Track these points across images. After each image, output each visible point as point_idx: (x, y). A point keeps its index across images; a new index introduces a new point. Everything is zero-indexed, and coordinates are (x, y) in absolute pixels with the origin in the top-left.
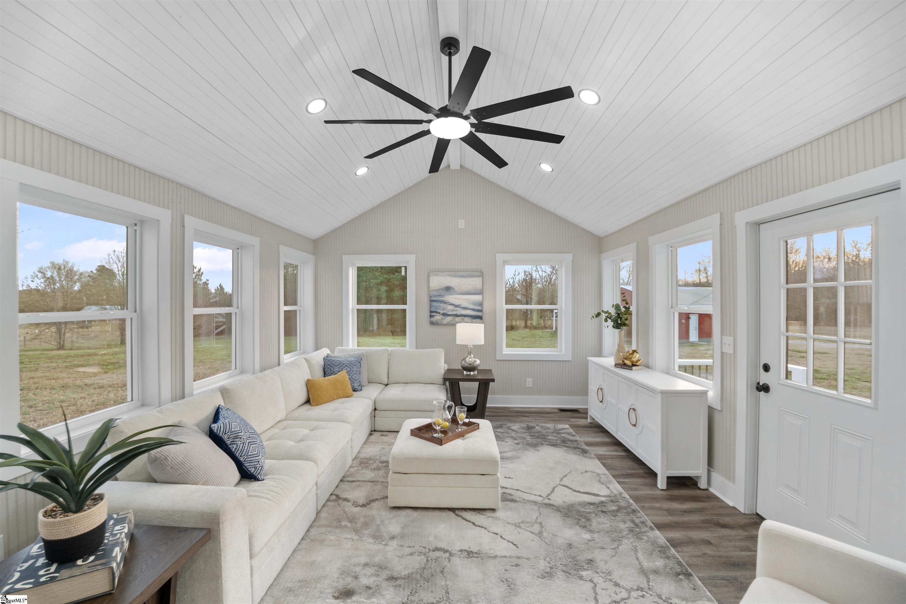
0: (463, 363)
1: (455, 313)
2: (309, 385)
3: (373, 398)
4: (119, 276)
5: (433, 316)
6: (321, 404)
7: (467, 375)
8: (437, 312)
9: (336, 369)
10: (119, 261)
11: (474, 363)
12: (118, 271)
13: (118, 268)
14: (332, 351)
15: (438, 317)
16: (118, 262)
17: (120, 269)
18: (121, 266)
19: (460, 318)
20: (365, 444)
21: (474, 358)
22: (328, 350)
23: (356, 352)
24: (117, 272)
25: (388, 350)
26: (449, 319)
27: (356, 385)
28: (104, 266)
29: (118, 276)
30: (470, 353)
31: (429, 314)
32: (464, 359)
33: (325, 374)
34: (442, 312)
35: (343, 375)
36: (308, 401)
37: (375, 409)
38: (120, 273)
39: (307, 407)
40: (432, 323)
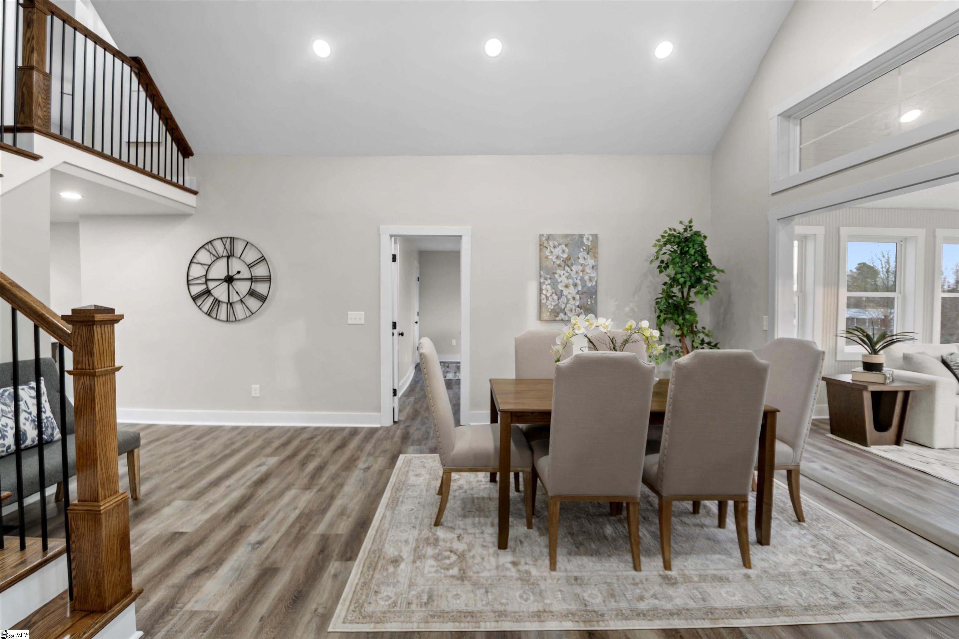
4: (883, 274)
10: (884, 256)
12: (882, 268)
13: (882, 264)
16: (882, 258)
17: (884, 265)
18: (885, 262)
24: (881, 270)
28: (864, 264)
29: (881, 273)
38: (884, 270)
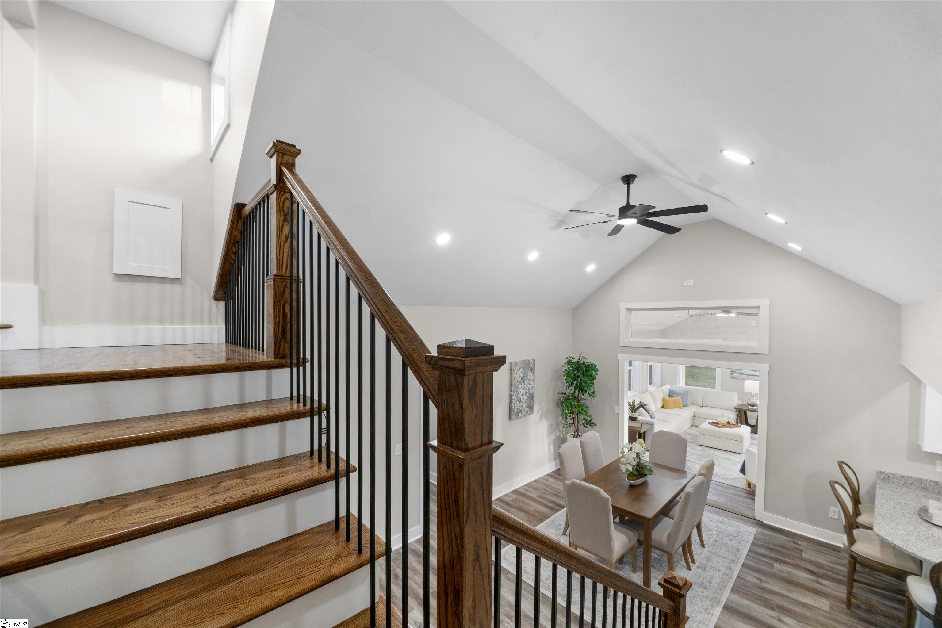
0: (749, 401)
1: (748, 373)
2: (664, 400)
3: (693, 411)
5: (733, 374)
6: (668, 409)
7: (750, 408)
8: (735, 372)
9: (675, 395)
11: (756, 402)
14: (671, 386)
15: (735, 375)
19: (751, 376)
20: (688, 429)
21: (756, 399)
22: (669, 386)
23: (685, 389)
25: (702, 390)
26: (743, 376)
27: (685, 404)
30: (753, 397)
31: (730, 372)
32: (750, 399)
33: (669, 397)
34: (739, 372)
35: (679, 398)
36: (663, 407)
37: (695, 416)
39: (662, 409)
40: (732, 378)
